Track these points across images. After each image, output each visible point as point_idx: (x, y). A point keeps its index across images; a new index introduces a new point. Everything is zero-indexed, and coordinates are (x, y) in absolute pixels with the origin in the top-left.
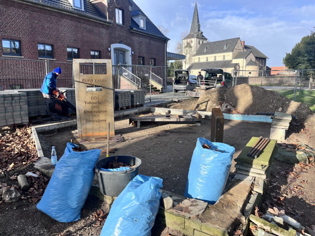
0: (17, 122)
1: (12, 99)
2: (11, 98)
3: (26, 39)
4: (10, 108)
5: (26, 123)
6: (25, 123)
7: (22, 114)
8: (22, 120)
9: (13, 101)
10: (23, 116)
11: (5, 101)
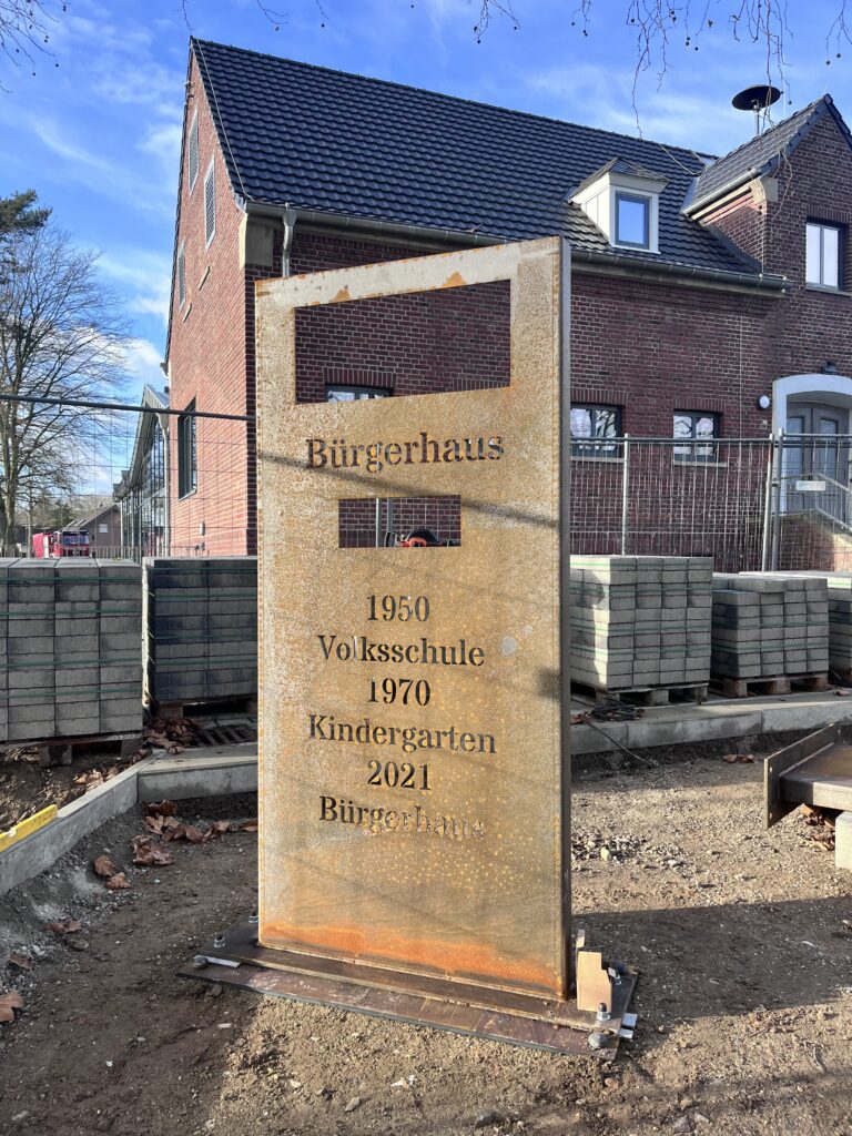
0: (71, 724)
1: (58, 598)
2: (49, 593)
3: (413, 382)
4: (38, 648)
5: (129, 737)
6: (121, 737)
7: (103, 679)
8: (103, 713)
9: (59, 606)
10: (113, 696)
11: (14, 607)
